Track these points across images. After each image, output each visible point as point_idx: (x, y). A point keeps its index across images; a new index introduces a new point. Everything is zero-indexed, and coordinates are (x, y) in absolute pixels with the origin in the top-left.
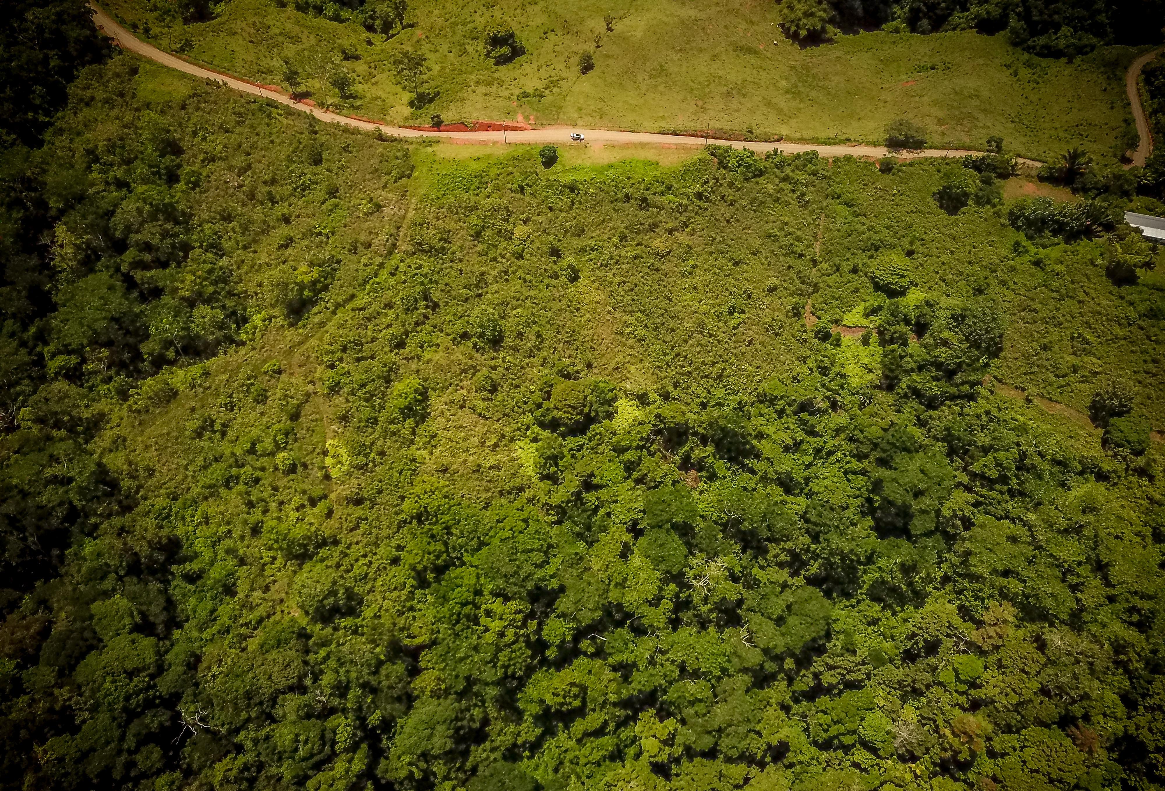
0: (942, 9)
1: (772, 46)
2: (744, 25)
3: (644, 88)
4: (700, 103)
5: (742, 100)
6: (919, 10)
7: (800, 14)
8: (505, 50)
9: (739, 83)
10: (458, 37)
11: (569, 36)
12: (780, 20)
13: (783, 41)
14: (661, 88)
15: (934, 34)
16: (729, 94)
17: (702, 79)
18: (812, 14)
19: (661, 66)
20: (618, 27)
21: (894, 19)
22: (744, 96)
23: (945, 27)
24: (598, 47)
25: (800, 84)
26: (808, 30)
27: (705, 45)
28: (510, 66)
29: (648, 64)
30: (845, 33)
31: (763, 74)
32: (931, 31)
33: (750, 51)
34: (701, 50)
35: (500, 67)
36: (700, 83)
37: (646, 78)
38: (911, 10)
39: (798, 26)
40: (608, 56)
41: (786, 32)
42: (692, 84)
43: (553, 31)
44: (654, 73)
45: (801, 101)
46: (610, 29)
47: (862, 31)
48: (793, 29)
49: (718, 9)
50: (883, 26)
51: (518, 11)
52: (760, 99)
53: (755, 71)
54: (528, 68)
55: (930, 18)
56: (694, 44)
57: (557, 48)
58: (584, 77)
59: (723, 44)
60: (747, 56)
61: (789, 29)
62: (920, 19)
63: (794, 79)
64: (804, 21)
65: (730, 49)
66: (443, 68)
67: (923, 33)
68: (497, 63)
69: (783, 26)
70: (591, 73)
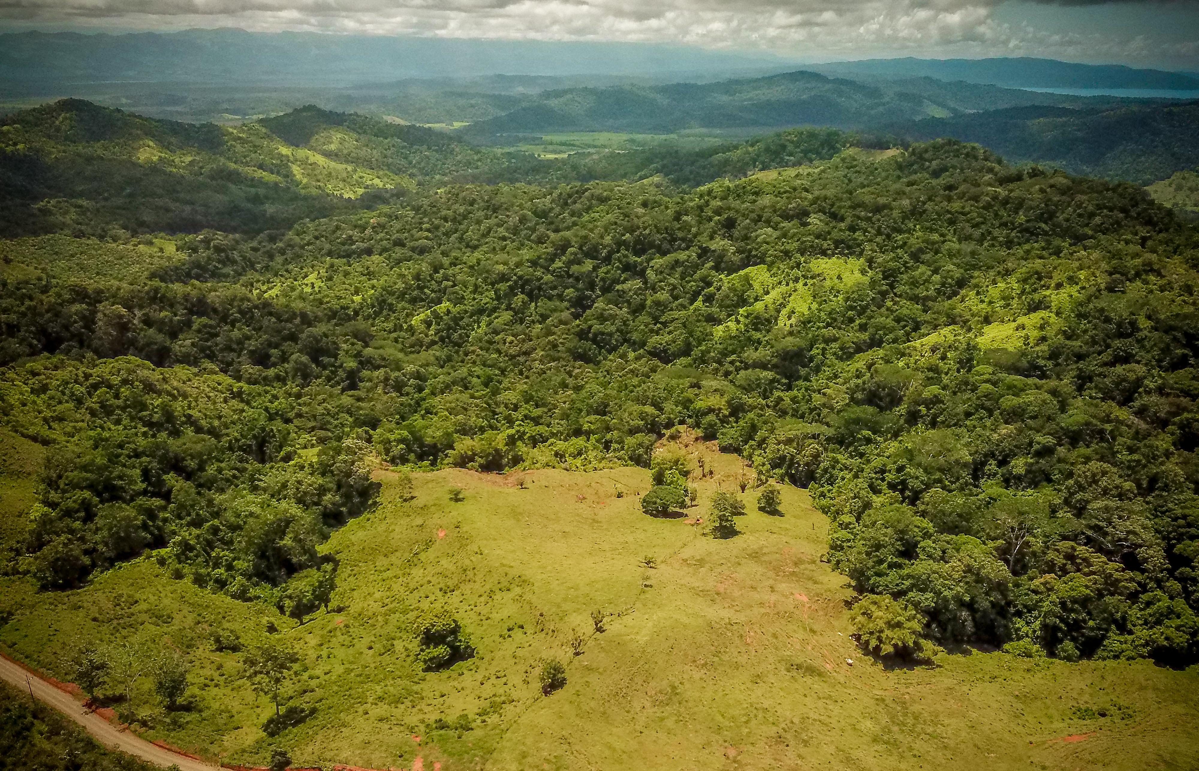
0: (1092, 629)
1: (846, 667)
2: (801, 635)
3: (642, 720)
4: (732, 753)
5: (803, 750)
6: (1055, 629)
7: (881, 624)
8: (442, 651)
9: (796, 720)
10: (390, 628)
11: (543, 635)
12: (853, 629)
13: (860, 660)
14: (670, 723)
15: (1085, 662)
16: (780, 739)
17: (736, 712)
18: (899, 625)
19: (674, 688)
20: (613, 627)
21: (1019, 638)
22: (806, 743)
23: (1100, 652)
24: (577, 654)
25: (895, 728)
26: (895, 646)
27: (743, 659)
28: (445, 674)
29: (653, 684)
30: (950, 652)
31: (836, 709)
32: (1080, 658)
33: (811, 671)
34: (737, 666)
35: (430, 675)
36: (733, 718)
37: (648, 704)
38: (1045, 627)
39: (879, 639)
40: (589, 669)
41: (864, 647)
42: (719, 718)
43: (522, 627)
44: (661, 697)
45: (902, 757)
46: (600, 630)
47: (975, 651)
48: (873, 643)
49: (763, 611)
50: (1006, 646)
51: (482, 599)
52: (832, 749)
53: (820, 703)
54: (469, 680)
55: (1074, 639)
56: (725, 658)
57: (520, 653)
58: (546, 700)
59: (771, 659)
60: (808, 680)
61: (867, 642)
62: (1061, 641)
63: (885, 719)
64: (888, 633)
65: (782, 668)
66: (348, 671)
67: (1069, 658)
68: (428, 669)
69: (858, 638)
70: (559, 694)
